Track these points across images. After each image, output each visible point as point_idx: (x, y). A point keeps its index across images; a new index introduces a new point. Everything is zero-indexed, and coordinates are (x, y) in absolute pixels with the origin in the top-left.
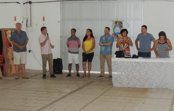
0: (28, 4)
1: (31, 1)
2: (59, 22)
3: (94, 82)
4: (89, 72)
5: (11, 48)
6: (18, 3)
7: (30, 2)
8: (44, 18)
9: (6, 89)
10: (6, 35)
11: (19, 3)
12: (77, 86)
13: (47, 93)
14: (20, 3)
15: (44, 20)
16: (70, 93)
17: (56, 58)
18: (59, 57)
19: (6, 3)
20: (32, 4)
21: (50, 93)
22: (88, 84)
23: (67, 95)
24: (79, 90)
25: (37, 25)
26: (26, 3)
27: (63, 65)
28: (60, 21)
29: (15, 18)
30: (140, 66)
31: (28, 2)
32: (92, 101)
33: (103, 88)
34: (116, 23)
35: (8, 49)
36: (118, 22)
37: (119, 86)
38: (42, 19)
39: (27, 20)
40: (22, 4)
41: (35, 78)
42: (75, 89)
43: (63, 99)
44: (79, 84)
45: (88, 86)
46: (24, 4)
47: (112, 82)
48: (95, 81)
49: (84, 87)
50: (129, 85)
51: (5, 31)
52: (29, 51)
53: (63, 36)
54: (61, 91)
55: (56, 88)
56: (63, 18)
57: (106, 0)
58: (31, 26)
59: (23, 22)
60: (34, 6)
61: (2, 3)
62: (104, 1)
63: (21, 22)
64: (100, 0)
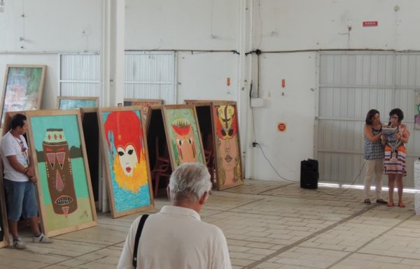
0: (255, 55)
1: (259, 49)
2: (312, 90)
5: (225, 137)
6: (234, 52)
7: (258, 52)
8: (283, 82)
9: (227, 211)
10: (218, 113)
11: (238, 51)
13: (300, 220)
14: (239, 54)
15: (283, 86)
16: (341, 222)
17: (306, 160)
18: (312, 158)
19: (211, 51)
20: (262, 56)
21: (306, 220)
23: (335, 225)
24: (355, 217)
25: (269, 95)
26: (251, 53)
27: (319, 171)
28: (314, 88)
29: (229, 80)
31: (254, 52)
32: (380, 235)
35: (220, 139)
38: (281, 84)
39: (251, 85)
40: (242, 54)
41: (270, 195)
42: (348, 216)
43: (330, 230)
44: (354, 208)
46: (246, 54)
47: (414, 207)
49: (362, 212)
51: (215, 106)
52: (254, 144)
53: (320, 118)
54: (324, 218)
55: (314, 213)
56: (320, 83)
57: (404, 51)
58: (258, 97)
59: (243, 89)
60: (266, 60)
61: (205, 51)
62: (400, 52)
63: (240, 88)
64: (393, 50)
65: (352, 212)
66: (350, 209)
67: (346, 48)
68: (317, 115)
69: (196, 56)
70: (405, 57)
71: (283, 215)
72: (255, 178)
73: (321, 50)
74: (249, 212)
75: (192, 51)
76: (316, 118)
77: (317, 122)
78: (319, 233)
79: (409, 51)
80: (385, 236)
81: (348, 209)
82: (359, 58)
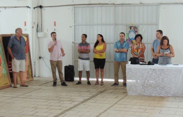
0: (39, 9)
1: (41, 5)
2: (71, 27)
3: (107, 90)
4: (102, 80)
6: (28, 7)
7: (41, 7)
8: (55, 23)
9: (16, 97)
11: (30, 7)
12: (89, 94)
13: (58, 101)
14: (30, 8)
15: (55, 25)
16: (83, 102)
17: (68, 65)
18: (71, 65)
19: (15, 7)
20: (43, 9)
21: (62, 102)
22: (101, 92)
23: (79, 104)
24: (92, 98)
25: (47, 31)
26: (37, 7)
29: (25, 23)
30: (156, 73)
31: (38, 7)
32: (105, 111)
33: (117, 97)
34: (131, 28)
36: (132, 26)
37: (134, 94)
38: (53, 24)
39: (38, 25)
40: (32, 8)
41: (46, 86)
42: (88, 98)
43: (75, 108)
44: (92, 92)
45: (101, 94)
46: (34, 8)
47: (127, 90)
48: (109, 89)
49: (96, 95)
50: (144, 94)
52: (40, 58)
53: (75, 42)
54: (73, 100)
55: (68, 97)
56: (75, 23)
57: (120, 4)
58: (42, 32)
59: (33, 27)
60: (45, 11)
61: (12, 7)
62: (117, 5)
63: (31, 27)
64: (114, 4)
65: (90, 96)
66: (90, 93)
67: (88, 3)
68: (73, 41)
69: (8, 10)
70: (120, 8)
71: (49, 99)
72: (41, 76)
73: (75, 5)
74: (29, 97)
75: (5, 7)
76: (73, 42)
77: (73, 44)
78: (67, 110)
79: (122, 4)
80: (108, 111)
81: (88, 93)
82: (95, 9)
